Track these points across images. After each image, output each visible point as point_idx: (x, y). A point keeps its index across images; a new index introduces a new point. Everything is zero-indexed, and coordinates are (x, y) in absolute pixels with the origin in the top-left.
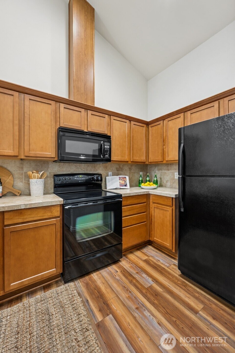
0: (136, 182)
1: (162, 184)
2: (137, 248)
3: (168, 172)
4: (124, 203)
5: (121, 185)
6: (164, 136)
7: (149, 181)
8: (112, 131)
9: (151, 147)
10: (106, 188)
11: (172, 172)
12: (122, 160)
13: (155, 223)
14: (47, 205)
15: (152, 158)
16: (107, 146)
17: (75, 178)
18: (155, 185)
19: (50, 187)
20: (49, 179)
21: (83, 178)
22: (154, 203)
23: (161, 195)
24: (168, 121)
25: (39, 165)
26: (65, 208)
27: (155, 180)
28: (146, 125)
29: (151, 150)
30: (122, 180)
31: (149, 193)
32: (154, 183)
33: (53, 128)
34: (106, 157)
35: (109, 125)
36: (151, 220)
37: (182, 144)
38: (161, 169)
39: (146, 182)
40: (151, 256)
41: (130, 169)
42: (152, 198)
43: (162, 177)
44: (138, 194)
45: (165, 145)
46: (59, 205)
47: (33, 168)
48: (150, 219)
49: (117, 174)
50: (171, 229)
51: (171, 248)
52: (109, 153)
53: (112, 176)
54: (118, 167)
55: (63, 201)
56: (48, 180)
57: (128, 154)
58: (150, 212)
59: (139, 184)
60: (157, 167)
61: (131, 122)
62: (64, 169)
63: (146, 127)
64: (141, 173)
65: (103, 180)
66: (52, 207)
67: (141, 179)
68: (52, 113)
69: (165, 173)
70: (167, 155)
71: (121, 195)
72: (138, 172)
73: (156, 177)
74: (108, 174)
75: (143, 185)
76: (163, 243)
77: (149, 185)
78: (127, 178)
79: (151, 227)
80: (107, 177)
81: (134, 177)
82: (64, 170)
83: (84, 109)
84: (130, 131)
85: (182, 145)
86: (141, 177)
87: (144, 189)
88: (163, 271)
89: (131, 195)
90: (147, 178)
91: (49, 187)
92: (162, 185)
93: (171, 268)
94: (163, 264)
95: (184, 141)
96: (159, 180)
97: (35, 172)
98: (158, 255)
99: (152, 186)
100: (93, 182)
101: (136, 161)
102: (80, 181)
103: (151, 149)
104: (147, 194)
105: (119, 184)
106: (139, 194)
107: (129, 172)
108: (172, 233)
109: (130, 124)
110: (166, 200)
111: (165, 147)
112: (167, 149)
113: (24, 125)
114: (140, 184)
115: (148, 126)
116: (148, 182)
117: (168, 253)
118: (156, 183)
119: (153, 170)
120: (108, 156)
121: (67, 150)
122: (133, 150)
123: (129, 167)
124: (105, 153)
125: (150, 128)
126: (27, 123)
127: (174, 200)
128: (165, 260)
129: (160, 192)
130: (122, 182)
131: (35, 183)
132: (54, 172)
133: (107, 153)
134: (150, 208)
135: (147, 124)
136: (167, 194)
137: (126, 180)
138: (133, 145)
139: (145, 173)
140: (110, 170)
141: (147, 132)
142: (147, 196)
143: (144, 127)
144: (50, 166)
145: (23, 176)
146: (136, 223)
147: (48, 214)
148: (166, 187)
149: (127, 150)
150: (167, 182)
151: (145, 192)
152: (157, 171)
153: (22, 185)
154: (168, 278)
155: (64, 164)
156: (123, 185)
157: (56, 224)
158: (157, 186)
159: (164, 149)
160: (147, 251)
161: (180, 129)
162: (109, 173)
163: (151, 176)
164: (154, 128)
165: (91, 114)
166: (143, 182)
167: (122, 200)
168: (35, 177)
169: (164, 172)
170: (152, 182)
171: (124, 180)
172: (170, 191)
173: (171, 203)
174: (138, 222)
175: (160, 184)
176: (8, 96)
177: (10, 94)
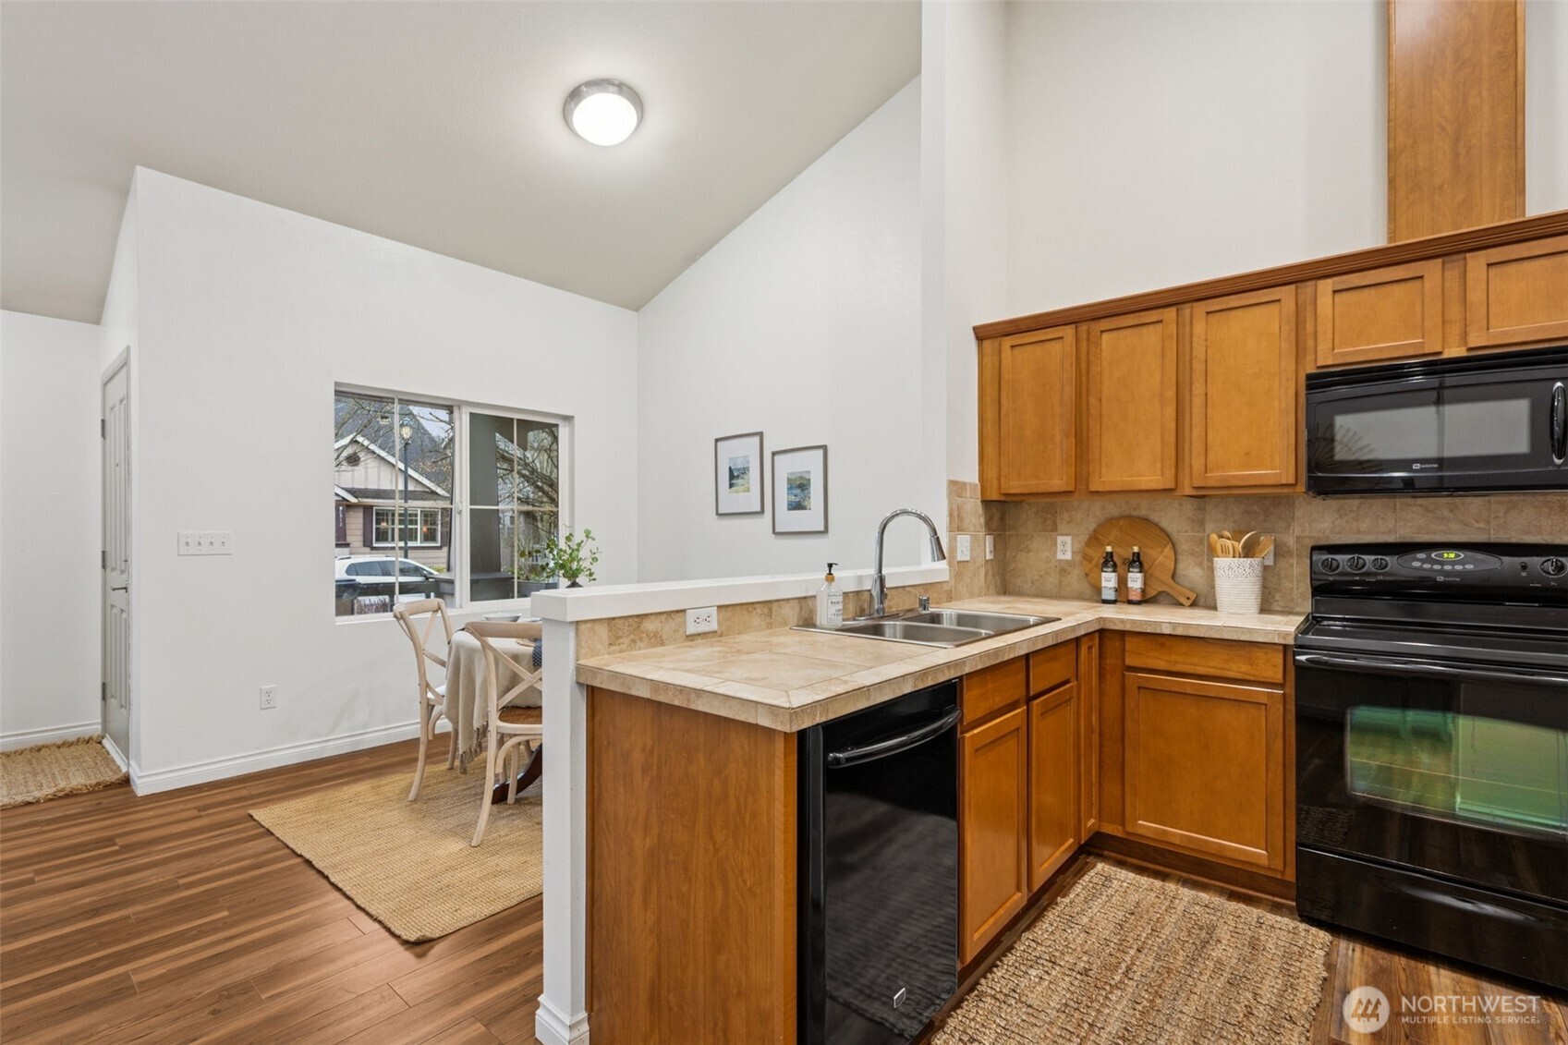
14: (1235, 638)
17: (1416, 564)
19: (1297, 589)
20: (1294, 561)
21: (1462, 562)
25: (1255, 512)
26: (1298, 657)
33: (1288, 379)
46: (1277, 646)
47: (1227, 522)
55: (1290, 637)
56: (1292, 566)
62: (1364, 525)
68: (1283, 328)
82: (1362, 530)
91: (1295, 591)
97: (1229, 535)
102: (1440, 579)
113: (1191, 395)
126: (1198, 388)
132: (1314, 537)
144: (1298, 513)
145: (1206, 546)
147: (1240, 668)
155: (1361, 504)
157: (1267, 705)
168: (1225, 552)
176: (1151, 328)
177: (1154, 320)
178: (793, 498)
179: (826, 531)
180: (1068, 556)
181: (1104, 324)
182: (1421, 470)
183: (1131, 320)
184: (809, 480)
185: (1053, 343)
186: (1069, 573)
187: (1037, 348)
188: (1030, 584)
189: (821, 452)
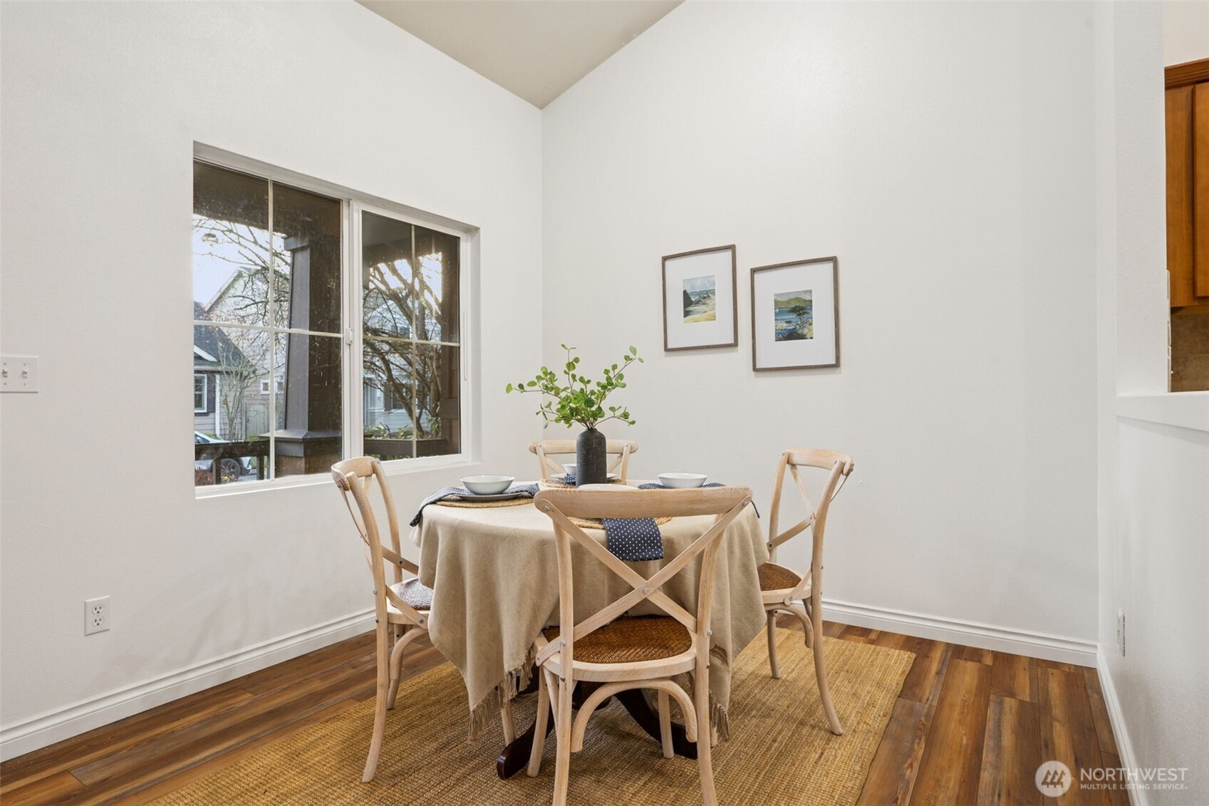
178: (785, 325)
179: (837, 365)
184: (811, 301)
189: (830, 266)
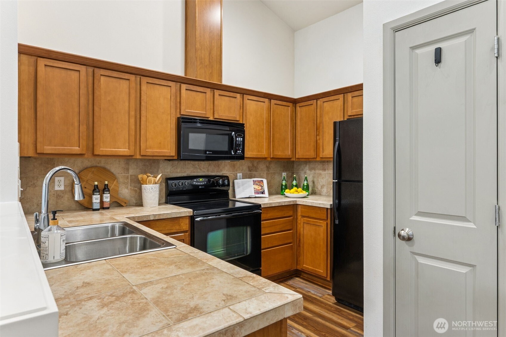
0: (276, 188)
1: (316, 190)
2: (279, 280)
3: (324, 172)
4: (263, 216)
5: (257, 192)
6: (318, 122)
7: (296, 186)
8: (245, 115)
9: (299, 137)
10: (234, 197)
11: (329, 173)
12: (259, 157)
13: (305, 244)
15: (301, 153)
16: (239, 138)
17: (194, 183)
18: (304, 192)
21: (204, 182)
22: (303, 216)
23: (312, 205)
24: (324, 102)
25: (147, 165)
26: (196, 219)
27: (305, 184)
28: (292, 104)
29: (299, 140)
30: (257, 185)
31: (296, 203)
32: (303, 189)
33: (173, 117)
34: (238, 153)
35: (242, 108)
36: (300, 241)
37: (337, 141)
38: (314, 169)
39: (292, 188)
40: (299, 288)
41: (268, 168)
42: (301, 210)
43: (315, 180)
44: (281, 205)
45: (319, 135)
46: (188, 217)
47: (140, 169)
48: (298, 240)
49: (249, 175)
50: (325, 250)
51: (325, 275)
52: (241, 148)
53: (243, 179)
54: (250, 165)
55: (192, 212)
57: (267, 147)
58: (298, 229)
59: (280, 190)
60: (308, 165)
61: (271, 101)
62: (179, 170)
63: (293, 106)
64: (284, 174)
65: (231, 184)
66: (181, 219)
67: (284, 183)
68: (172, 97)
69: (320, 174)
70: (322, 150)
71: (260, 205)
72: (280, 173)
73: (307, 181)
74: (237, 176)
75: (287, 192)
76: (315, 270)
77: (296, 191)
78: (265, 181)
79: (299, 251)
80: (235, 181)
81: (274, 179)
82: (178, 172)
83: (210, 89)
84: (270, 114)
85: (337, 143)
86: (285, 180)
87: (289, 197)
88: (314, 301)
89: (272, 206)
90: (293, 181)
92: (316, 192)
93: (324, 298)
94: (314, 294)
95: (339, 138)
96: (311, 184)
98: (309, 286)
99: (301, 193)
100: (218, 188)
101: (278, 157)
102: (200, 187)
103: (299, 138)
104: (293, 205)
105: (254, 190)
106: (283, 205)
107: (266, 172)
108: (326, 255)
109: (270, 104)
110: (320, 212)
111: (319, 138)
112: (321, 141)
113: (141, 115)
114: (283, 191)
115: (296, 105)
116: (295, 188)
117: (322, 285)
118: (306, 188)
119: (303, 170)
120: (240, 152)
121: (191, 147)
122: (273, 141)
123: (266, 165)
124: (237, 148)
125: (299, 108)
126: (144, 113)
127: (329, 211)
128: (317, 291)
129: (312, 201)
130: (257, 188)
131: (150, 190)
132: (165, 175)
133: (240, 148)
134: (298, 224)
135: (294, 102)
136: (320, 204)
137: (263, 185)
138: (273, 134)
139: (290, 174)
140: (240, 171)
141: (294, 114)
142: (294, 207)
143: (289, 106)
144: (161, 166)
145: (129, 180)
146: (279, 244)
147: (176, 228)
148: (320, 195)
149: (266, 142)
150: (322, 187)
151: (290, 201)
152: (308, 172)
153: (127, 193)
154: (320, 306)
156: (260, 192)
157: (184, 240)
158: (307, 193)
159: (318, 141)
160: (294, 283)
161: (335, 123)
162: (238, 174)
163: (299, 179)
164: (304, 109)
165: (219, 95)
166: (288, 188)
167: (261, 211)
168: (150, 182)
169: (318, 173)
170: (301, 188)
171: (260, 184)
172: (325, 200)
173: (325, 216)
174: (281, 244)
175: (313, 190)
176: (124, 81)
177: (126, 78)
180: (62, 188)
181: (103, 72)
182: (209, 154)
183: (115, 74)
185: (73, 72)
186: (62, 197)
187: (63, 71)
188: (35, 206)
